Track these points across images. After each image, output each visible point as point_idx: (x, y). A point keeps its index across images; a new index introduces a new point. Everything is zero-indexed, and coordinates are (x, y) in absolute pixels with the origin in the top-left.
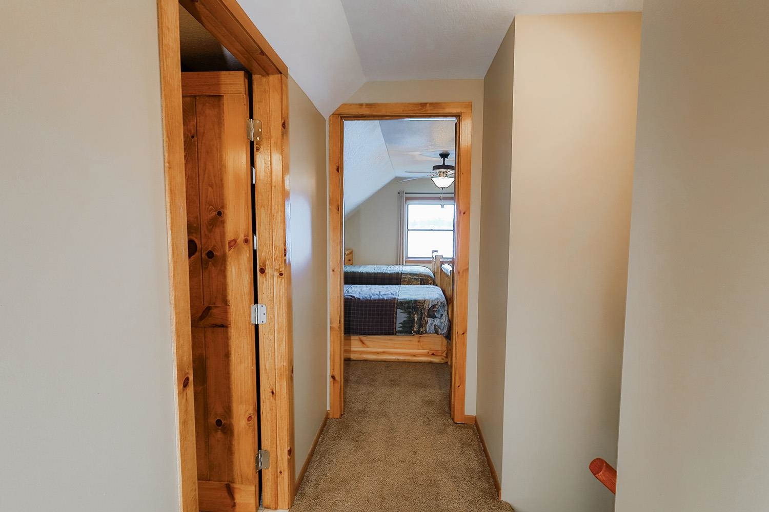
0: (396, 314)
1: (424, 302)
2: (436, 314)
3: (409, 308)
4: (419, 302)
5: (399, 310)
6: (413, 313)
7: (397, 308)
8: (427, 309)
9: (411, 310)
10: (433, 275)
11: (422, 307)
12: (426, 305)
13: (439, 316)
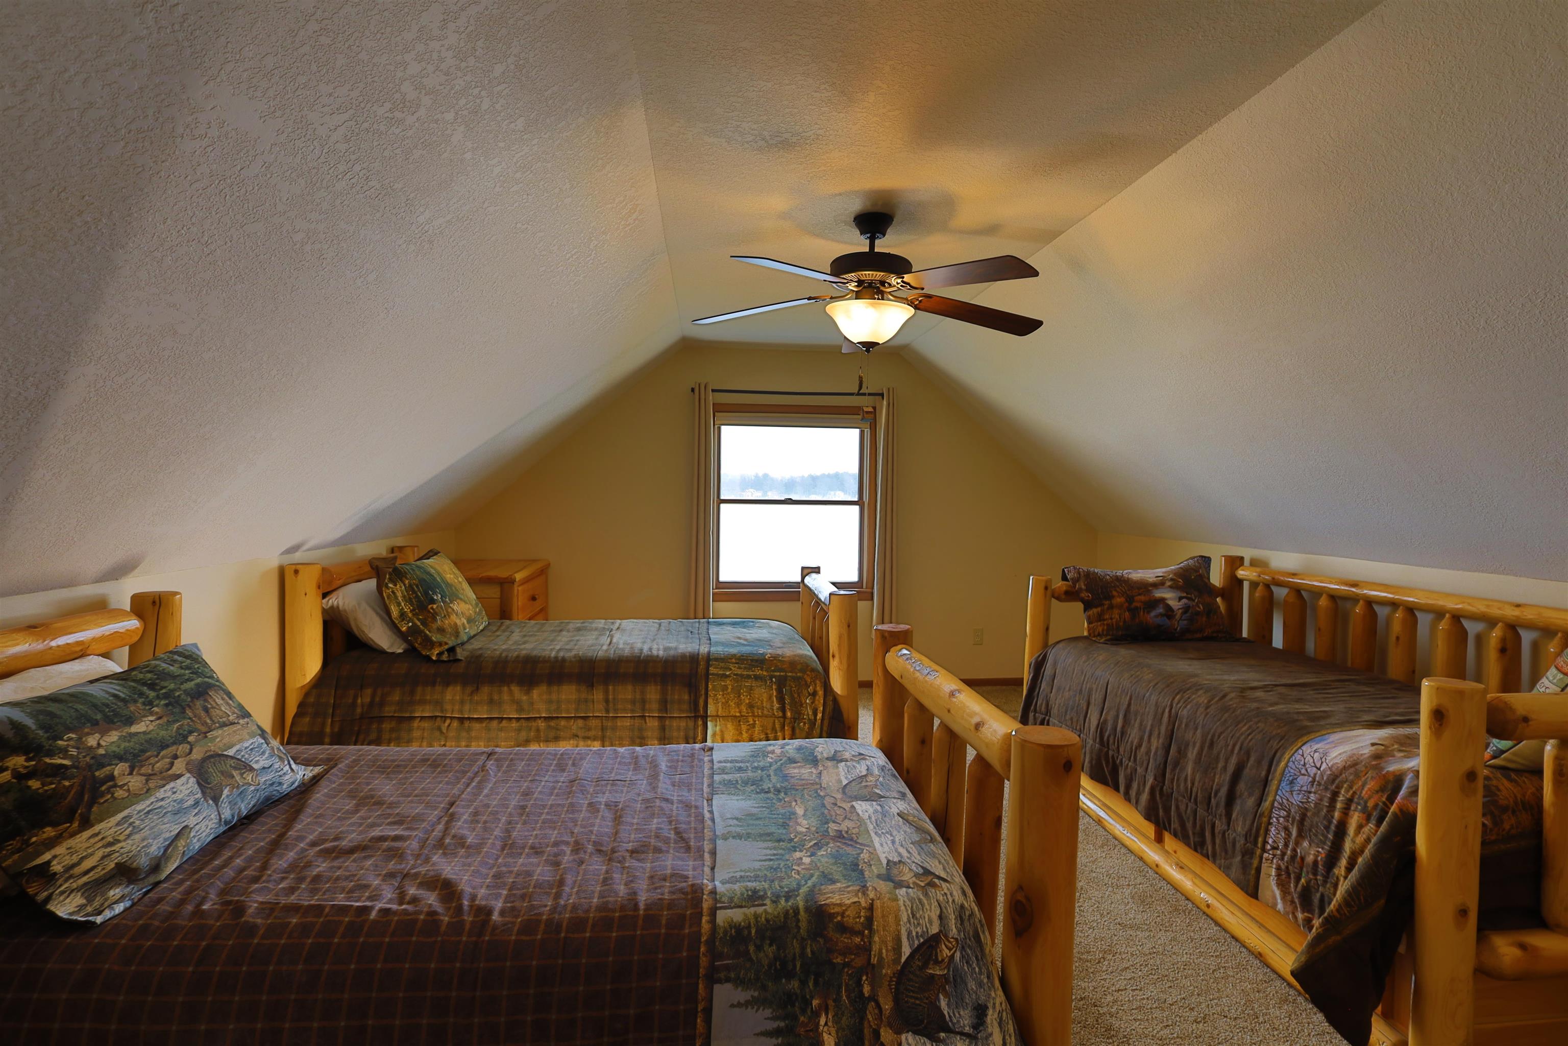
0: (708, 1021)
1: (870, 920)
2: (943, 1003)
3: (782, 970)
4: (843, 928)
5: (728, 986)
6: (807, 1003)
7: (712, 979)
8: (887, 971)
9: (795, 984)
10: (810, 653)
11: (859, 962)
12: (880, 945)
13: (965, 1020)
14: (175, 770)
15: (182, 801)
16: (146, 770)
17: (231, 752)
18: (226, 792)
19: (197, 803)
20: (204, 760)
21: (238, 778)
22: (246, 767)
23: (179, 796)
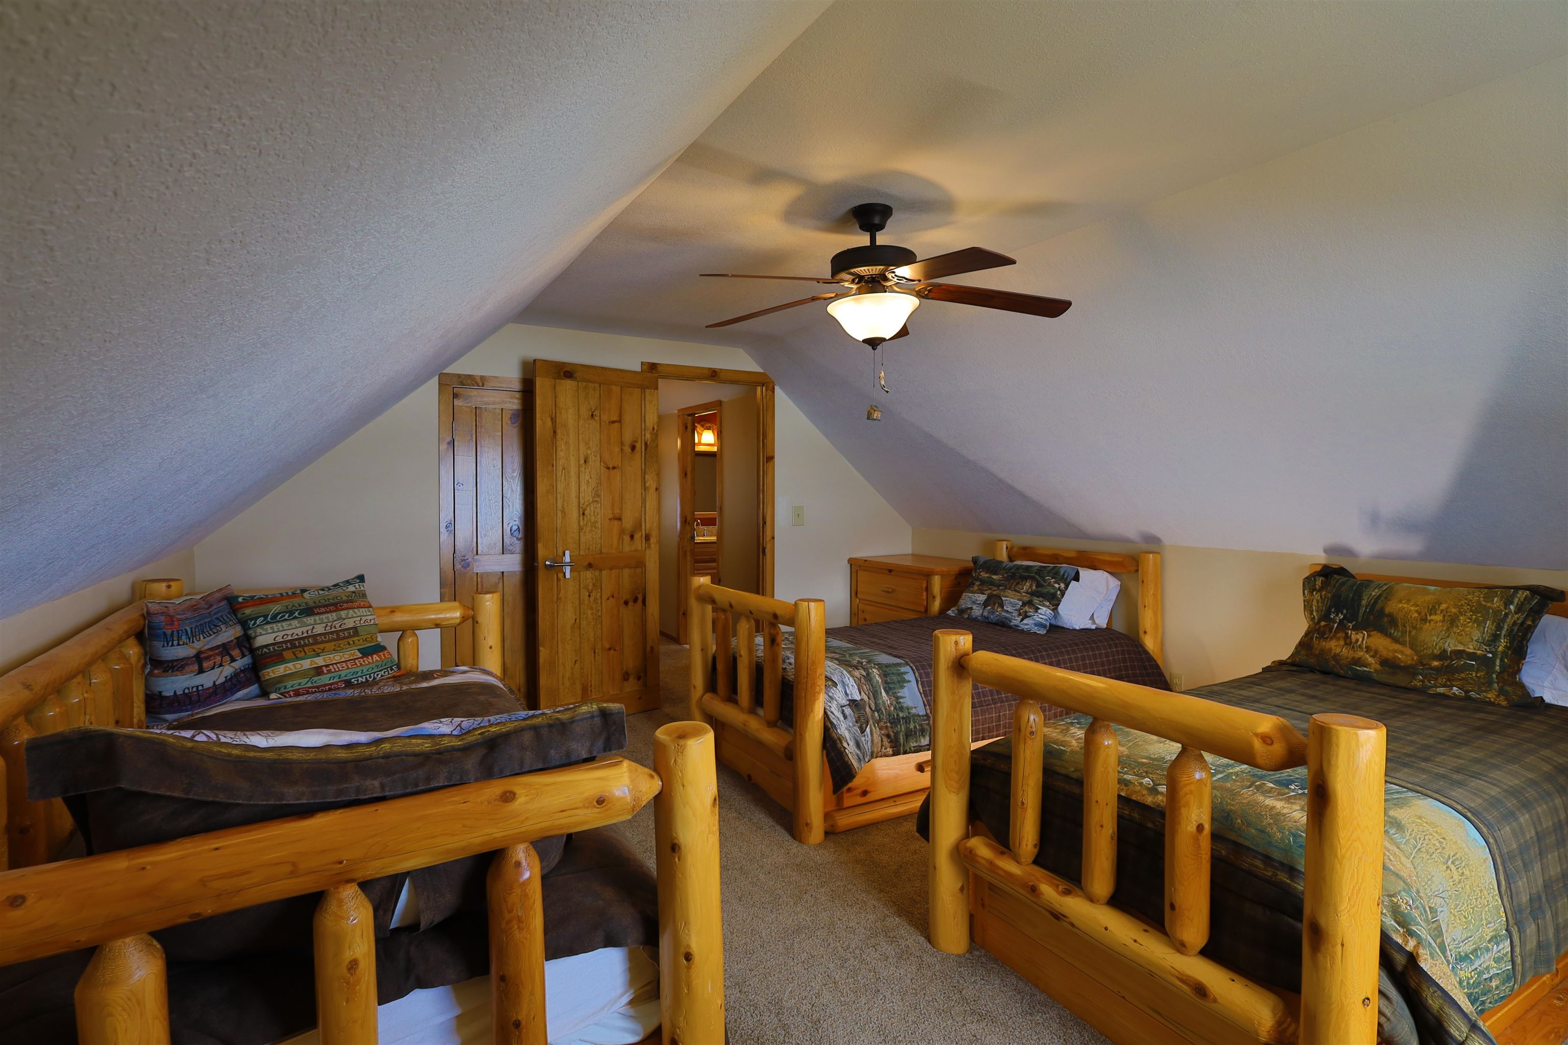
14: (985, 592)
15: (977, 600)
16: (981, 587)
17: (1003, 599)
18: (989, 608)
19: (979, 604)
20: (995, 595)
21: (996, 607)
22: (1002, 605)
23: (978, 599)
